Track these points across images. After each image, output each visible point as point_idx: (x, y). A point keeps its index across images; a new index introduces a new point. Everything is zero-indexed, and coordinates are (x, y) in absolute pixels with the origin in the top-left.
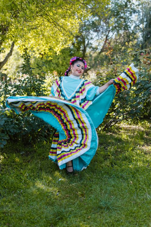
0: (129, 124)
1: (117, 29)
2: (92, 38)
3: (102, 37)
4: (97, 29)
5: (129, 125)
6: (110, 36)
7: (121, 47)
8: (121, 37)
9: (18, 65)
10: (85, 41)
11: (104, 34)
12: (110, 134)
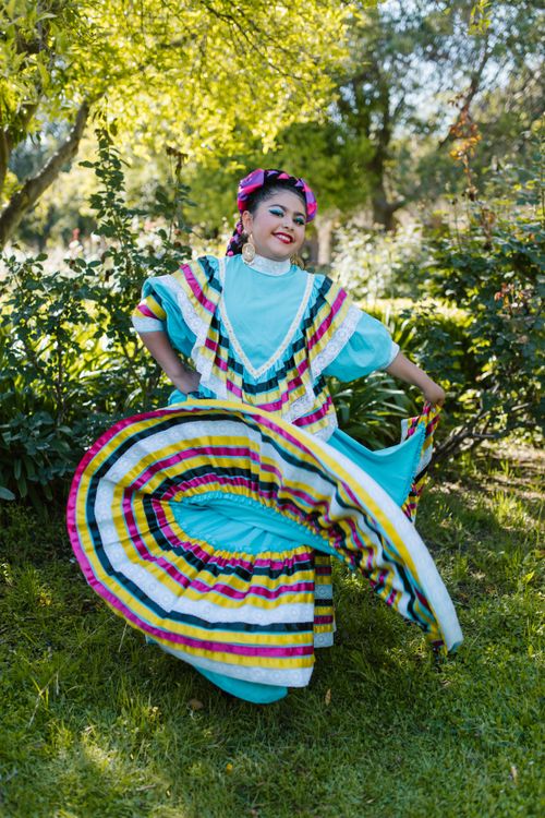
0: (534, 443)
1: (515, 52)
2: (416, 86)
3: (455, 83)
4: (436, 47)
5: (536, 447)
6: (490, 78)
7: (526, 124)
8: (532, 82)
9: (135, 185)
10: (389, 95)
11: (465, 68)
12: (451, 491)
